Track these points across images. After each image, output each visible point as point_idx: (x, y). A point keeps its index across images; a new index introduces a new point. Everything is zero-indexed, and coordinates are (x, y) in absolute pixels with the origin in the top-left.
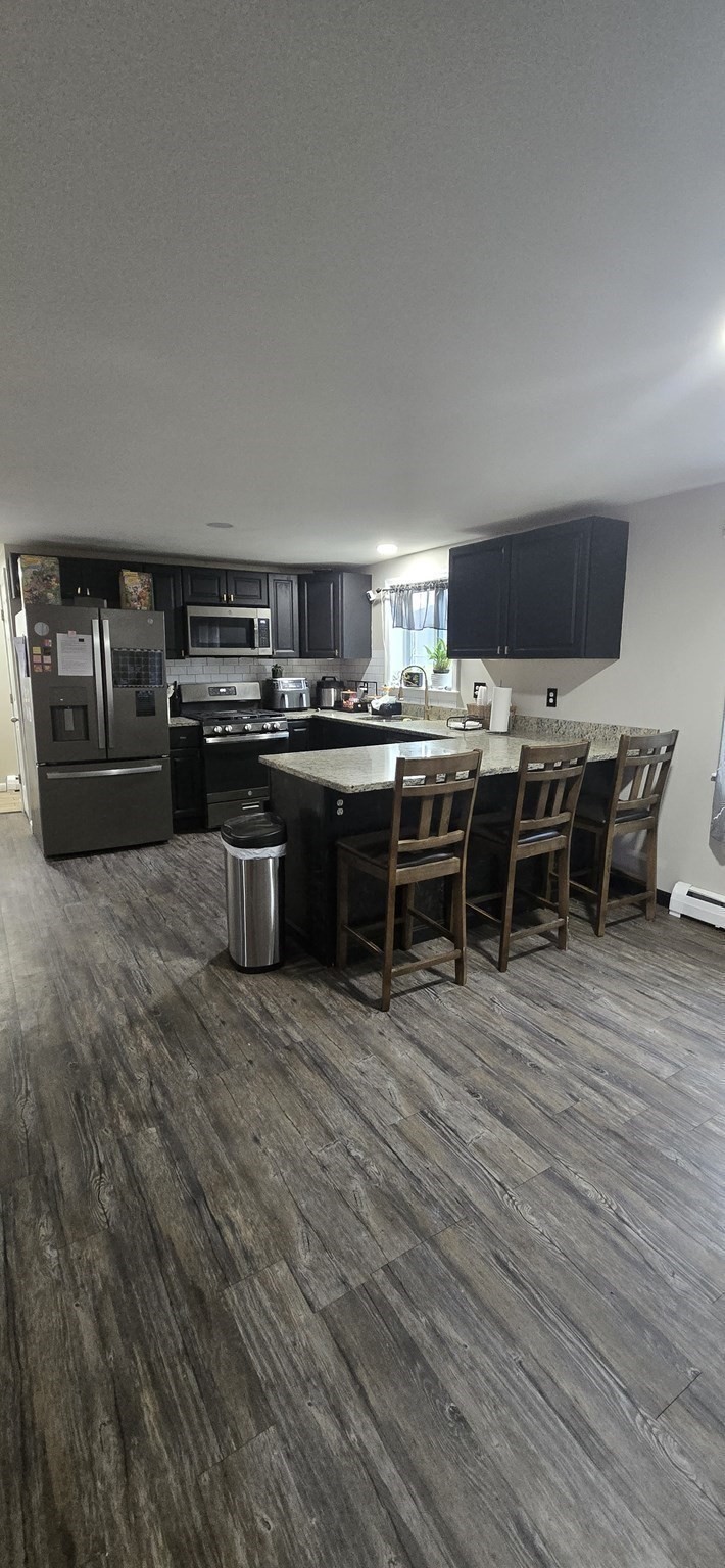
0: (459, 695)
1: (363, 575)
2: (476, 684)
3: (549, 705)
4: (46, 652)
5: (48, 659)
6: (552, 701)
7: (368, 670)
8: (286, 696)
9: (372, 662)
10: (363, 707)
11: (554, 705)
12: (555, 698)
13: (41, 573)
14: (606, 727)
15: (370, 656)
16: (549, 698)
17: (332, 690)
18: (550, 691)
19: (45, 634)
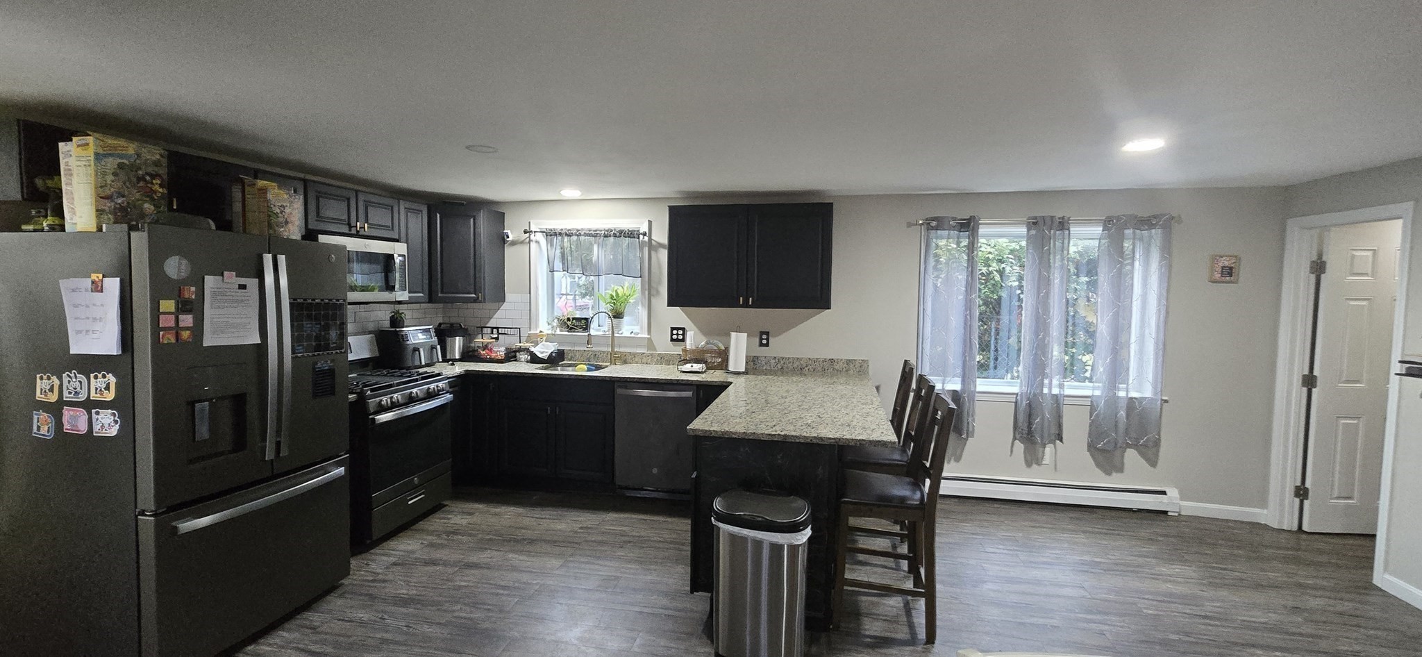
0: (650, 339)
1: (496, 212)
2: (673, 329)
3: (761, 345)
4: (185, 306)
5: (187, 320)
6: (764, 342)
7: (499, 314)
8: (421, 350)
9: (505, 306)
10: (511, 356)
11: (767, 345)
12: (767, 340)
13: (133, 168)
14: (824, 361)
15: (503, 300)
16: (761, 339)
17: (457, 338)
18: (762, 333)
19: (184, 274)
